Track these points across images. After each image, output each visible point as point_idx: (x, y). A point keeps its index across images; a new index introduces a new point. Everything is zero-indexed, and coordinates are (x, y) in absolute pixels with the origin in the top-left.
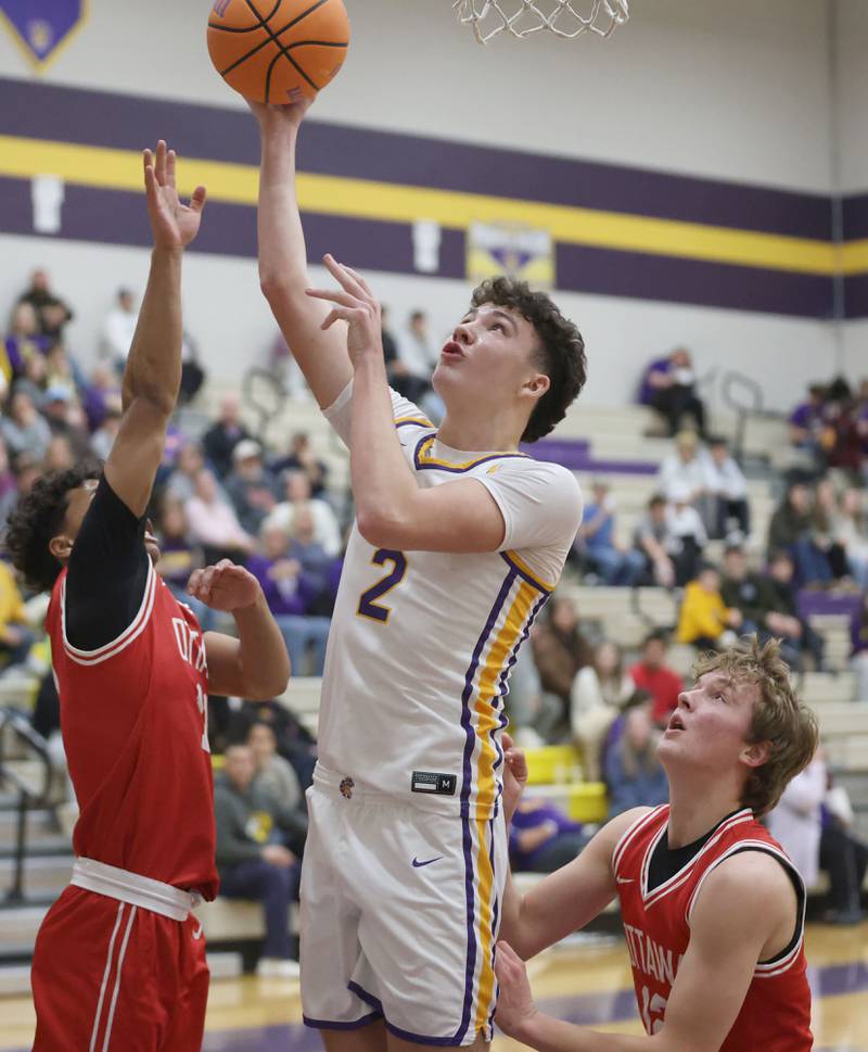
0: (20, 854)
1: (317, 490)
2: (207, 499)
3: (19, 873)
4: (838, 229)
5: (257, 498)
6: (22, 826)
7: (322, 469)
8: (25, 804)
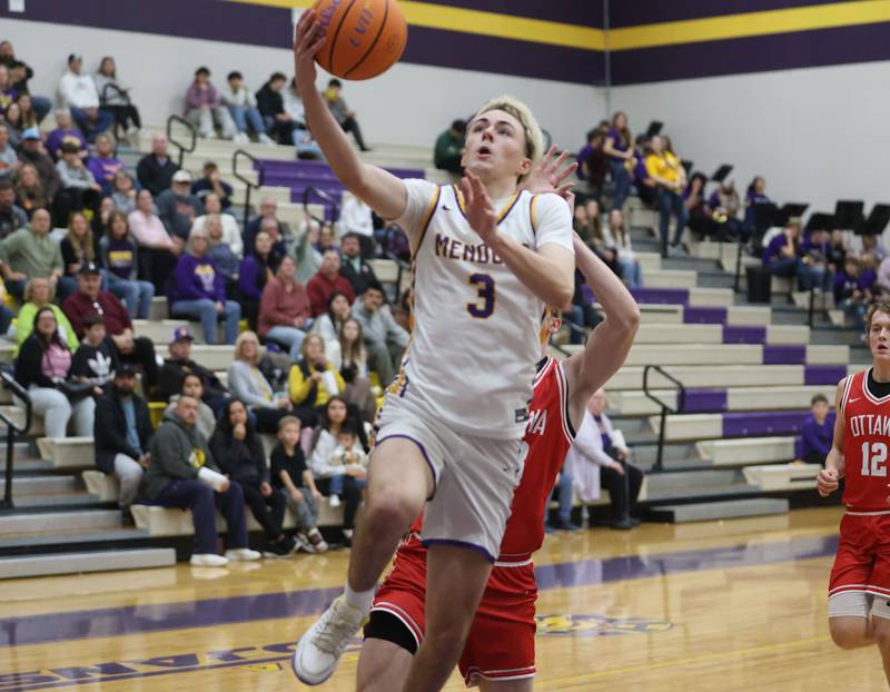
0: (9, 474)
1: (225, 205)
2: (146, 212)
3: (8, 486)
4: (606, 21)
5: (182, 210)
6: (10, 451)
7: (228, 190)
8: (12, 436)
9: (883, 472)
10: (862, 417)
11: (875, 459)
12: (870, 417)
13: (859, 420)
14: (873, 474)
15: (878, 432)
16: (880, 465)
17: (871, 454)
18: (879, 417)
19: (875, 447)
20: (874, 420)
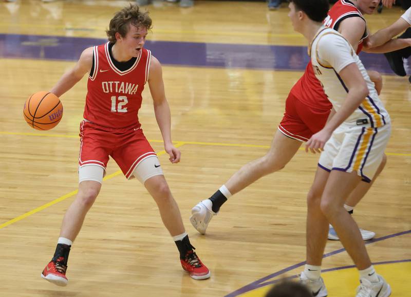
9: (125, 110)
10: (111, 83)
11: (120, 105)
12: (117, 83)
13: (109, 84)
14: (119, 111)
15: (122, 92)
16: (123, 107)
17: (118, 102)
18: (123, 84)
19: (120, 98)
20: (119, 85)
